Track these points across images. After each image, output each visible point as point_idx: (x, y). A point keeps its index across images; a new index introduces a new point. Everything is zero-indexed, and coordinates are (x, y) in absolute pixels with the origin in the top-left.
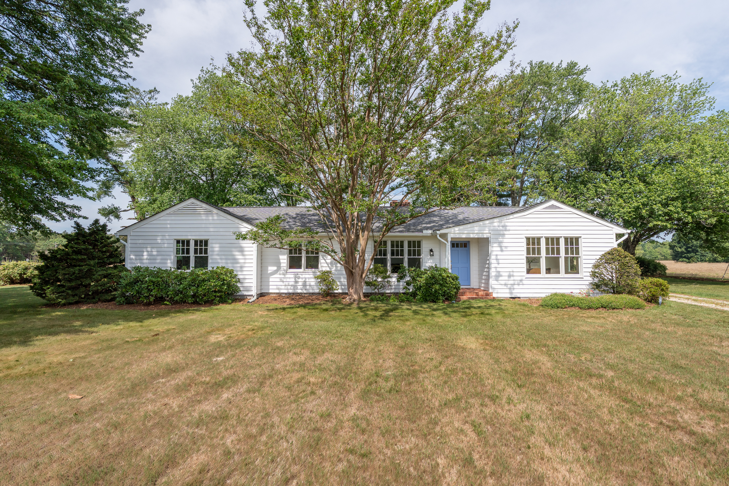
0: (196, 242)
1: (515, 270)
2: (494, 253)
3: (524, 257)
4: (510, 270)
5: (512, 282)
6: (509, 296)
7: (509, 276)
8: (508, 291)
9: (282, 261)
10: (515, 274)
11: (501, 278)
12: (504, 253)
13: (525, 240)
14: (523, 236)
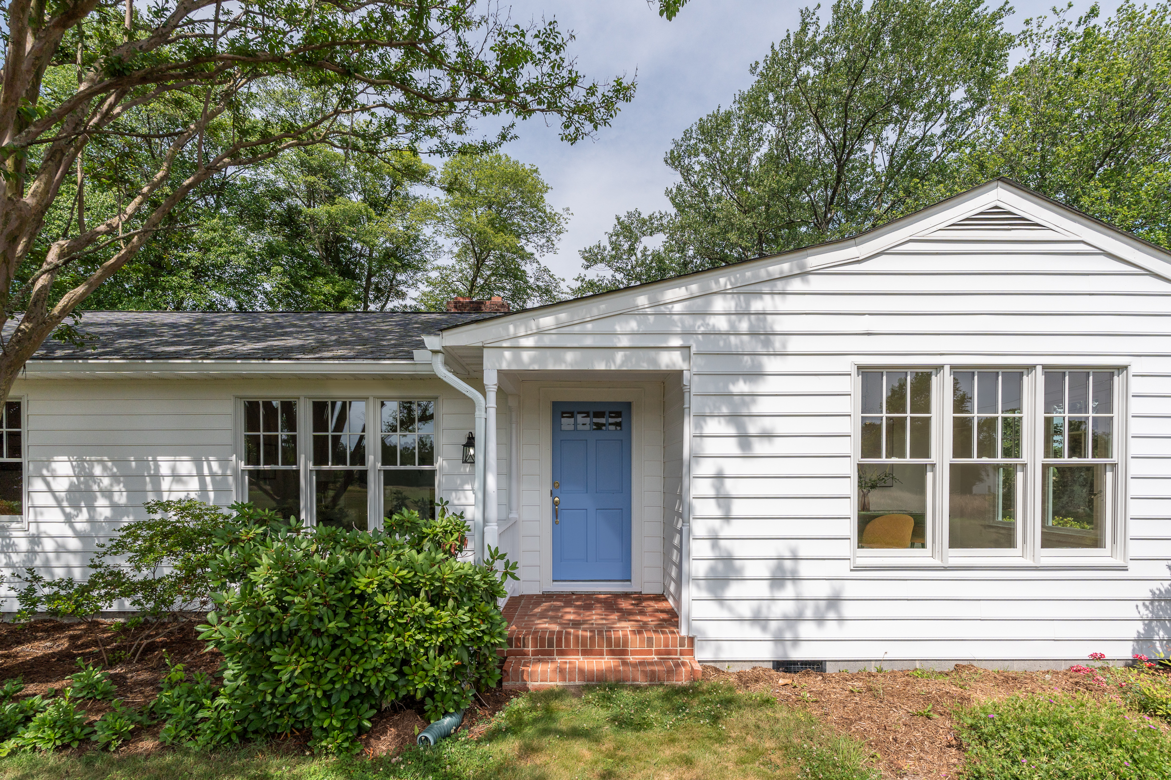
2: (706, 468)
3: (849, 467)
4: (782, 549)
7: (778, 580)
11: (734, 590)
13: (853, 385)
14: (847, 364)
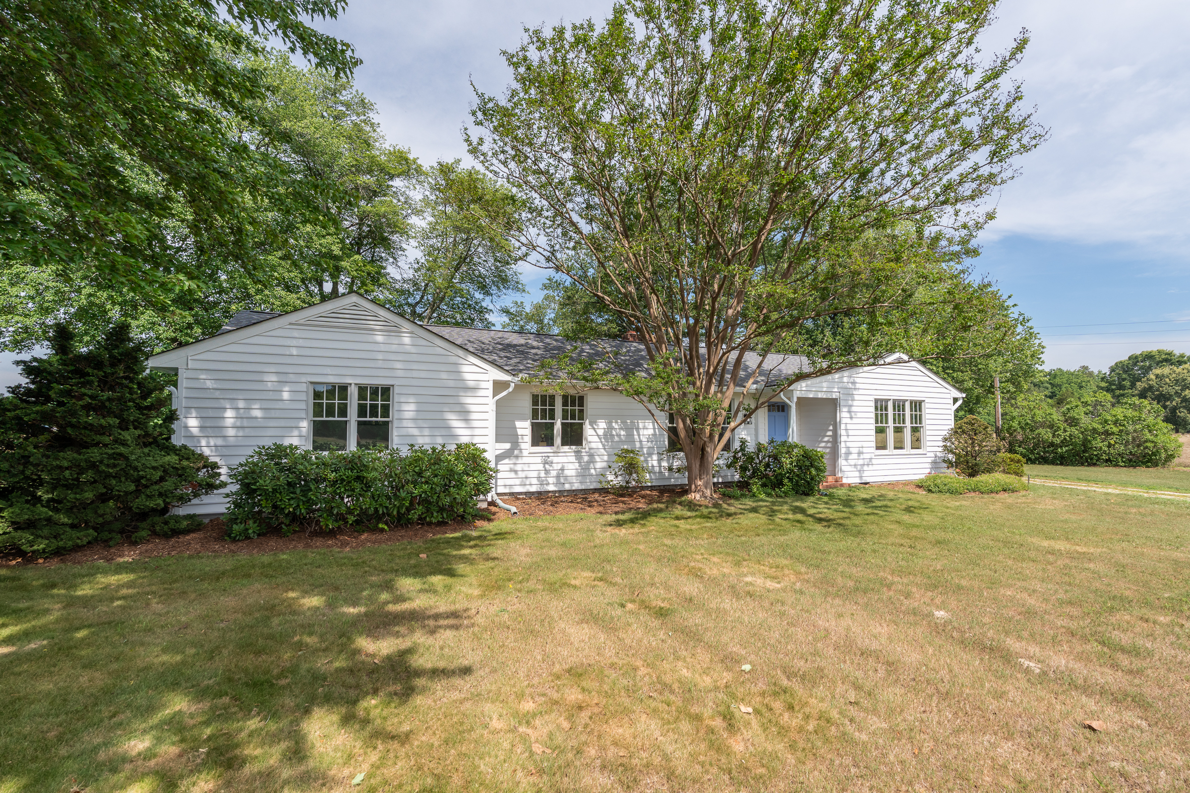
0: (362, 389)
1: (865, 444)
3: (873, 427)
4: (859, 444)
5: (861, 462)
6: (858, 481)
7: (860, 453)
8: (857, 474)
9: (520, 432)
10: (865, 450)
11: (850, 457)
12: (855, 421)
13: (873, 404)
14: (872, 398)
